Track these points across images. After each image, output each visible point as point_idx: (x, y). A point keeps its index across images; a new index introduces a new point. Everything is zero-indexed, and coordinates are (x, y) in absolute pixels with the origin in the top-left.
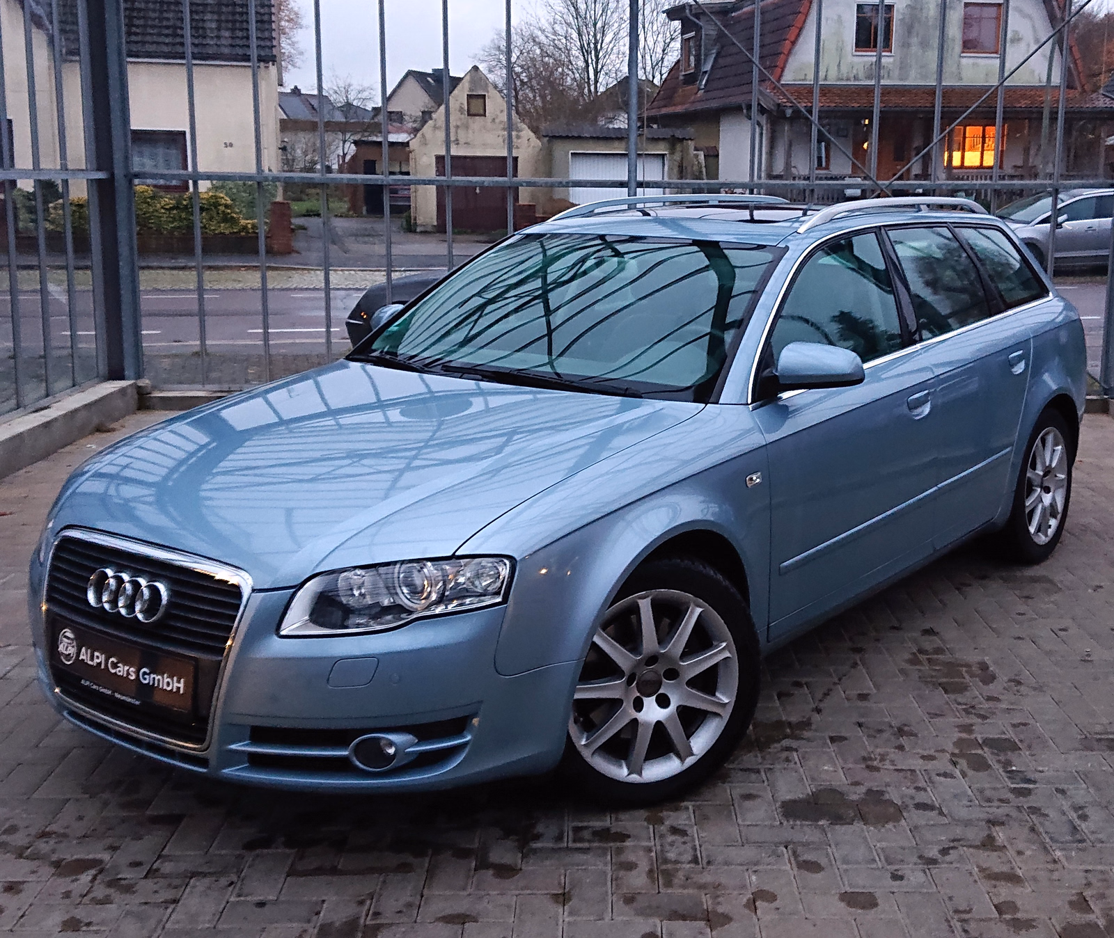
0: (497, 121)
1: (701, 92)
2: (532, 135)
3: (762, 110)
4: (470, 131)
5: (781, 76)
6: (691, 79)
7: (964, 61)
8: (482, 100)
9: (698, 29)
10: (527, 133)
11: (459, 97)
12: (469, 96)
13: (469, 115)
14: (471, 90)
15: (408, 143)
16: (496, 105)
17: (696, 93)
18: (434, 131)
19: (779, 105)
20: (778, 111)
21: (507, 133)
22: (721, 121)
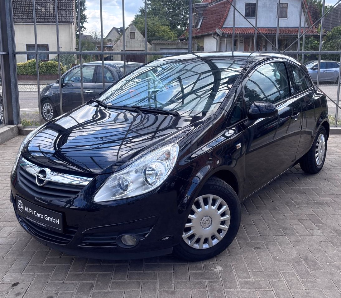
0: (138, 40)
1: (198, 30)
2: (149, 44)
3: (218, 35)
4: (131, 43)
5: (223, 24)
6: (195, 27)
8: (134, 33)
9: (197, 12)
11: (127, 33)
12: (130, 32)
13: (130, 38)
14: (130, 31)
15: (113, 46)
16: (138, 35)
18: (120, 43)
19: (223, 33)
20: (222, 35)
21: (142, 43)
22: (205, 38)
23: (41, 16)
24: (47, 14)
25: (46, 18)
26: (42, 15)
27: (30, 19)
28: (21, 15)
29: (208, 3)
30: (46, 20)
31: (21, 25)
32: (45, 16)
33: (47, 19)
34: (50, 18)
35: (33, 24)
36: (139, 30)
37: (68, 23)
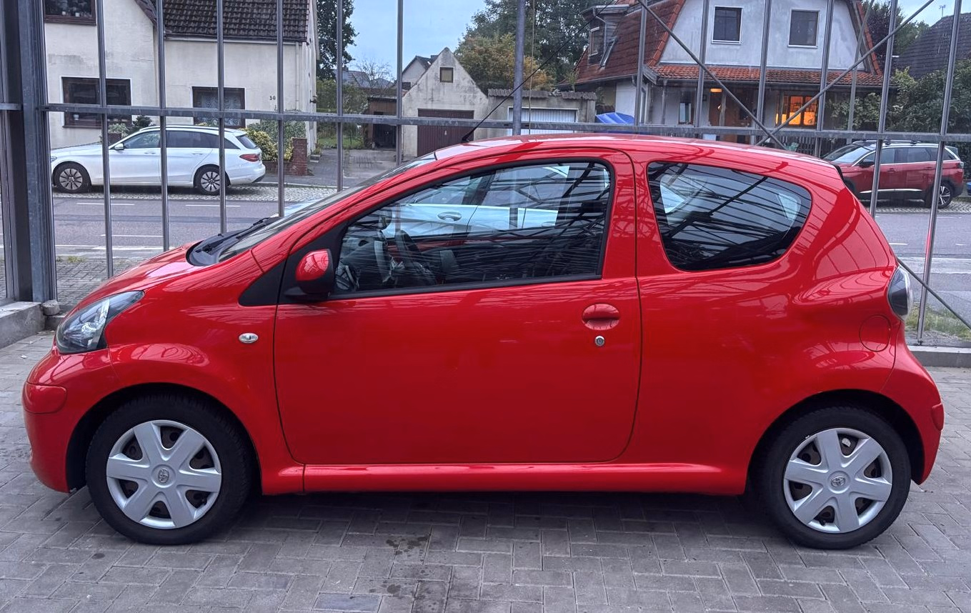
0: (460, 86)
1: (603, 68)
2: (483, 96)
3: (646, 81)
4: (442, 93)
5: (661, 56)
6: (595, 60)
7: (791, 50)
8: (450, 72)
9: (602, 24)
10: (480, 94)
11: (435, 68)
12: (441, 69)
13: (441, 81)
14: (443, 64)
16: (461, 75)
17: (599, 69)
18: (417, 92)
19: (658, 77)
20: (657, 81)
21: (468, 95)
22: (617, 88)
23: (230, 23)
24: (246, 19)
25: (242, 26)
26: (234, 21)
27: (204, 28)
28: (183, 18)
29: (628, 5)
30: (242, 32)
31: (182, 43)
32: (240, 24)
33: (244, 30)
34: (252, 27)
35: (216, 40)
36: (461, 63)
37: (292, 41)
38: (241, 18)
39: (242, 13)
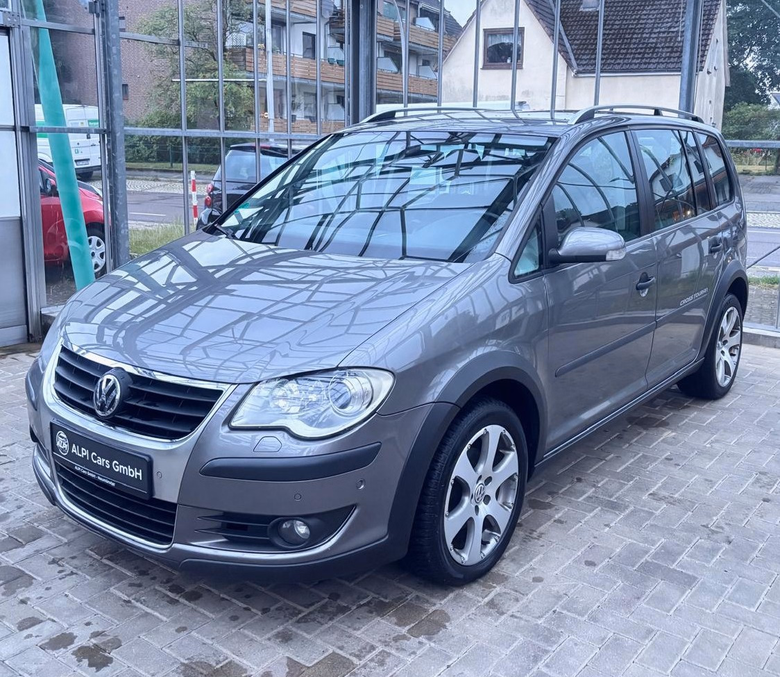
24: (648, 54)
26: (637, 56)
30: (643, 66)
33: (645, 63)
34: (653, 61)
38: (644, 53)
39: (646, 48)
